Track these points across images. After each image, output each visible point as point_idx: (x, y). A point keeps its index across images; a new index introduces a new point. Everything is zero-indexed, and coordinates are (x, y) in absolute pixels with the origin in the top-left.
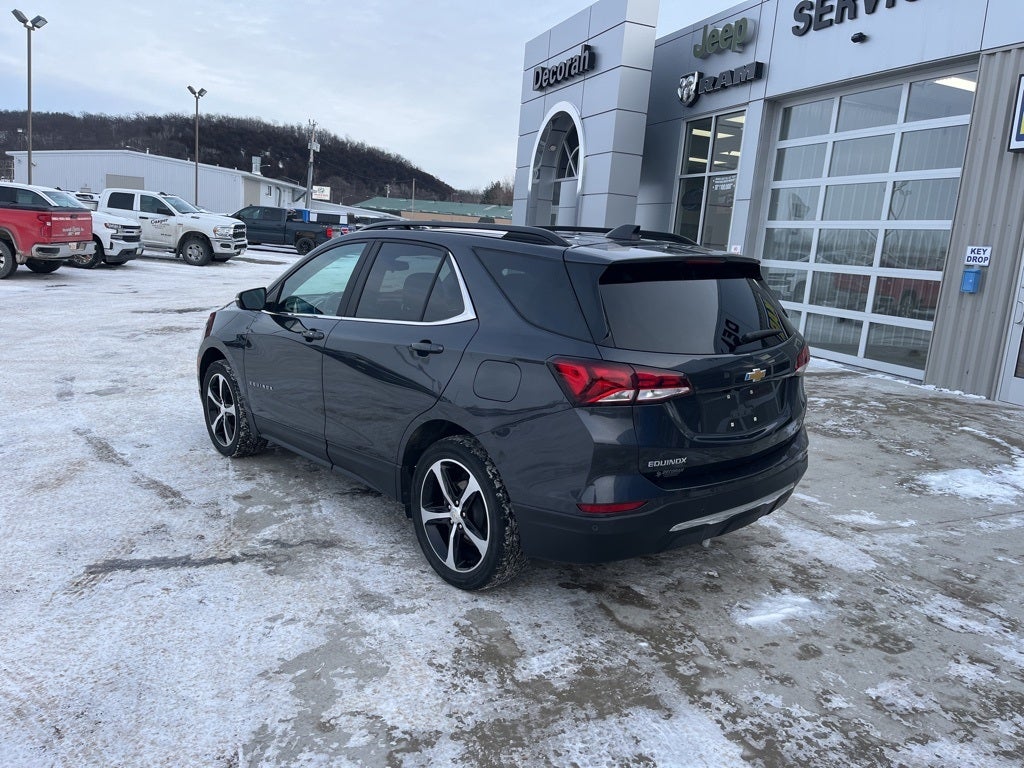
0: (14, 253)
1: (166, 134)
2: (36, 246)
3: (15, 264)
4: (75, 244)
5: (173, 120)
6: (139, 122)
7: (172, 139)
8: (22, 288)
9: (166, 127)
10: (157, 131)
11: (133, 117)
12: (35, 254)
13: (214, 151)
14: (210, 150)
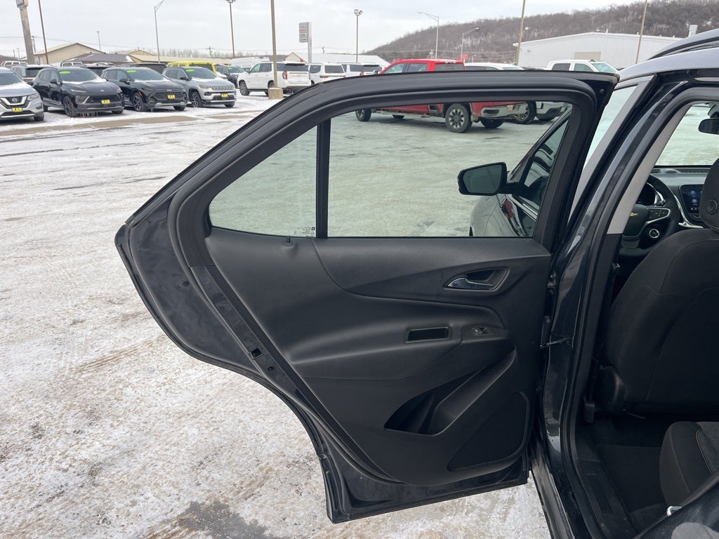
0: (470, 114)
1: (630, 18)
2: (484, 109)
3: (470, 123)
4: (512, 106)
5: (636, 7)
6: (611, 12)
7: (633, 21)
8: (469, 140)
9: (631, 13)
10: (623, 17)
11: (608, 8)
12: (483, 115)
13: (664, 26)
14: (660, 26)
